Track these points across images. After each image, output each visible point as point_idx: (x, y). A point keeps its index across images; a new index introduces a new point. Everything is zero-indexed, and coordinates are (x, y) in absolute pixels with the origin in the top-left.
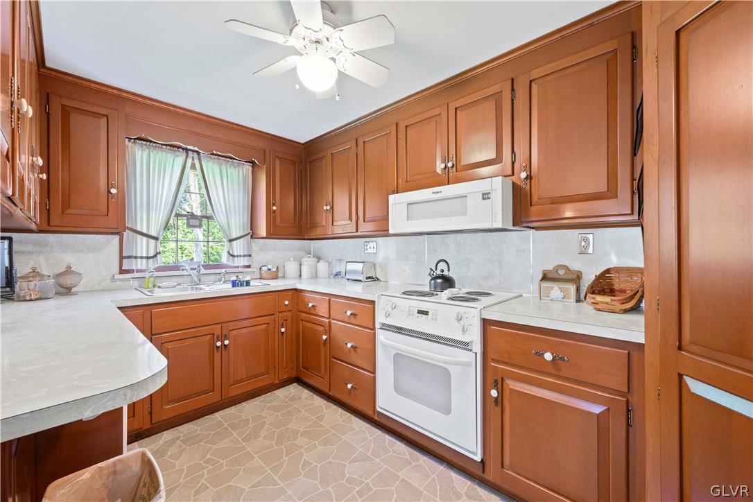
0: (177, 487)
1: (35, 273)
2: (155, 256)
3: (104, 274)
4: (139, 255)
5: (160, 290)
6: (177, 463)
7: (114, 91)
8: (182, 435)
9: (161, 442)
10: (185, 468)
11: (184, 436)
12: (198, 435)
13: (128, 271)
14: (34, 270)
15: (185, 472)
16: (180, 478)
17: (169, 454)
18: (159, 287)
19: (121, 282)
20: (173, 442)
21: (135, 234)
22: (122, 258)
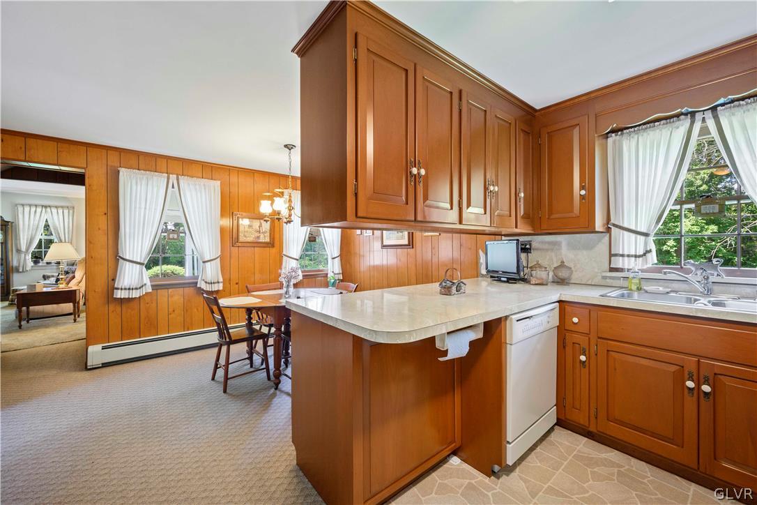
0: (566, 497)
1: (538, 266)
2: (645, 254)
3: (596, 270)
4: (626, 253)
5: (647, 294)
6: (591, 482)
7: (584, 98)
8: (627, 467)
9: (603, 455)
10: (591, 492)
11: (628, 470)
12: (642, 483)
13: (617, 270)
14: (538, 264)
15: (586, 495)
16: (577, 494)
17: (595, 470)
18: (646, 292)
19: (612, 281)
20: (612, 464)
21: (622, 231)
22: (611, 255)
